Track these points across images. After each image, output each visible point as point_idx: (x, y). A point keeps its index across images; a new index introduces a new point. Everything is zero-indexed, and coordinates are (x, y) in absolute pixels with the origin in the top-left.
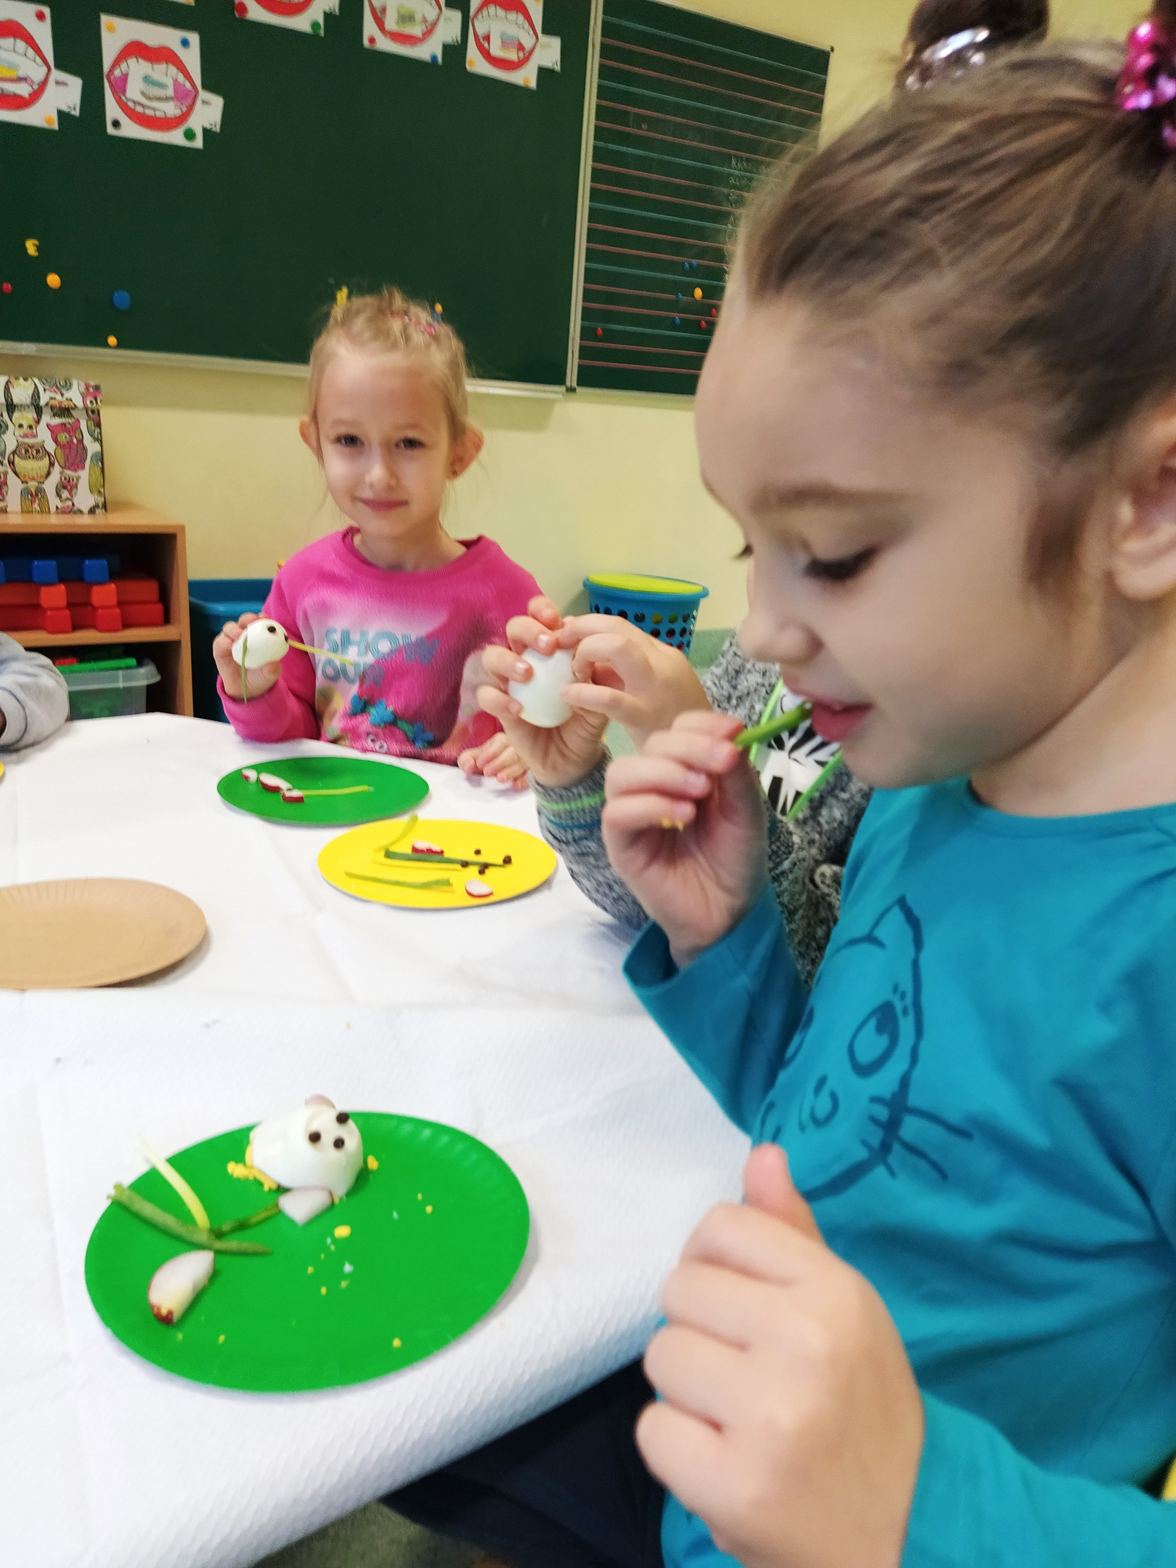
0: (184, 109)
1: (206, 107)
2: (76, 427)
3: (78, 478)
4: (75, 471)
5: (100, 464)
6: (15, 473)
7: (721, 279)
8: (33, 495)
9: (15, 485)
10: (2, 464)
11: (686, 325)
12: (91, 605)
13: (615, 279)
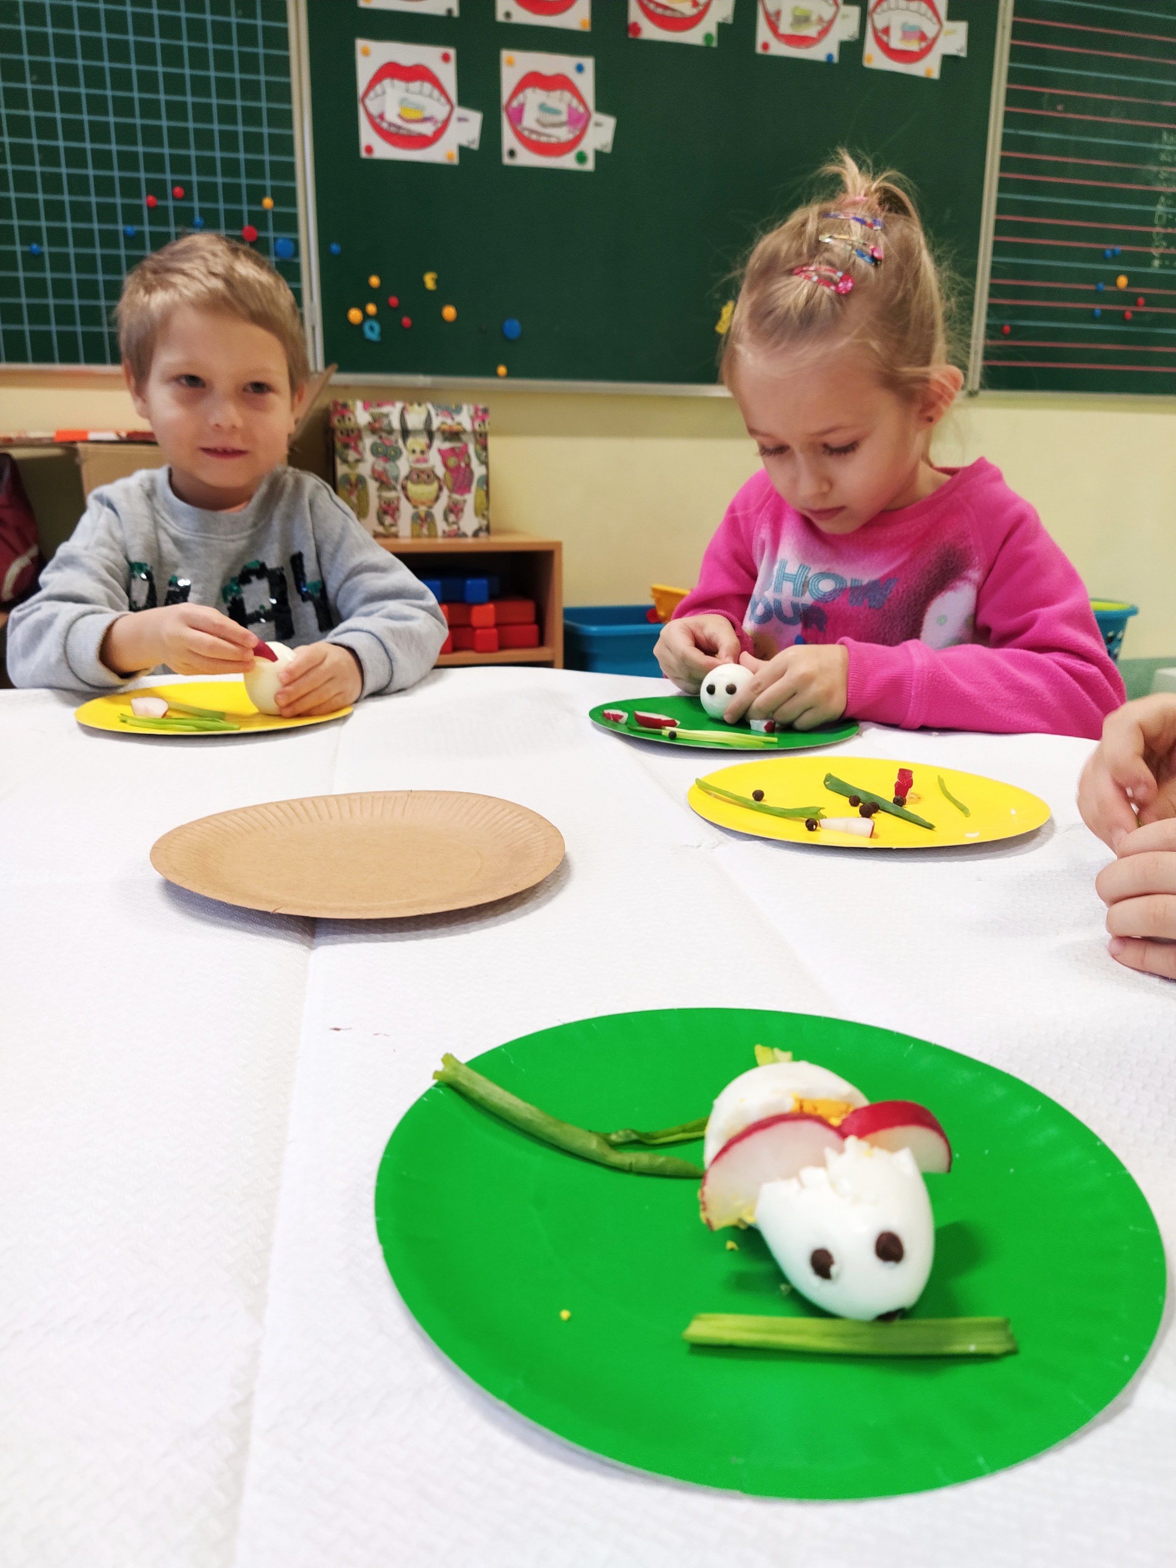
0: (577, 133)
1: (599, 129)
2: (465, 452)
3: (465, 501)
4: (462, 494)
5: (485, 487)
6: (407, 498)
7: (1149, 265)
8: (423, 520)
9: (406, 510)
10: (395, 489)
11: (1107, 317)
12: (469, 626)
13: (1026, 272)
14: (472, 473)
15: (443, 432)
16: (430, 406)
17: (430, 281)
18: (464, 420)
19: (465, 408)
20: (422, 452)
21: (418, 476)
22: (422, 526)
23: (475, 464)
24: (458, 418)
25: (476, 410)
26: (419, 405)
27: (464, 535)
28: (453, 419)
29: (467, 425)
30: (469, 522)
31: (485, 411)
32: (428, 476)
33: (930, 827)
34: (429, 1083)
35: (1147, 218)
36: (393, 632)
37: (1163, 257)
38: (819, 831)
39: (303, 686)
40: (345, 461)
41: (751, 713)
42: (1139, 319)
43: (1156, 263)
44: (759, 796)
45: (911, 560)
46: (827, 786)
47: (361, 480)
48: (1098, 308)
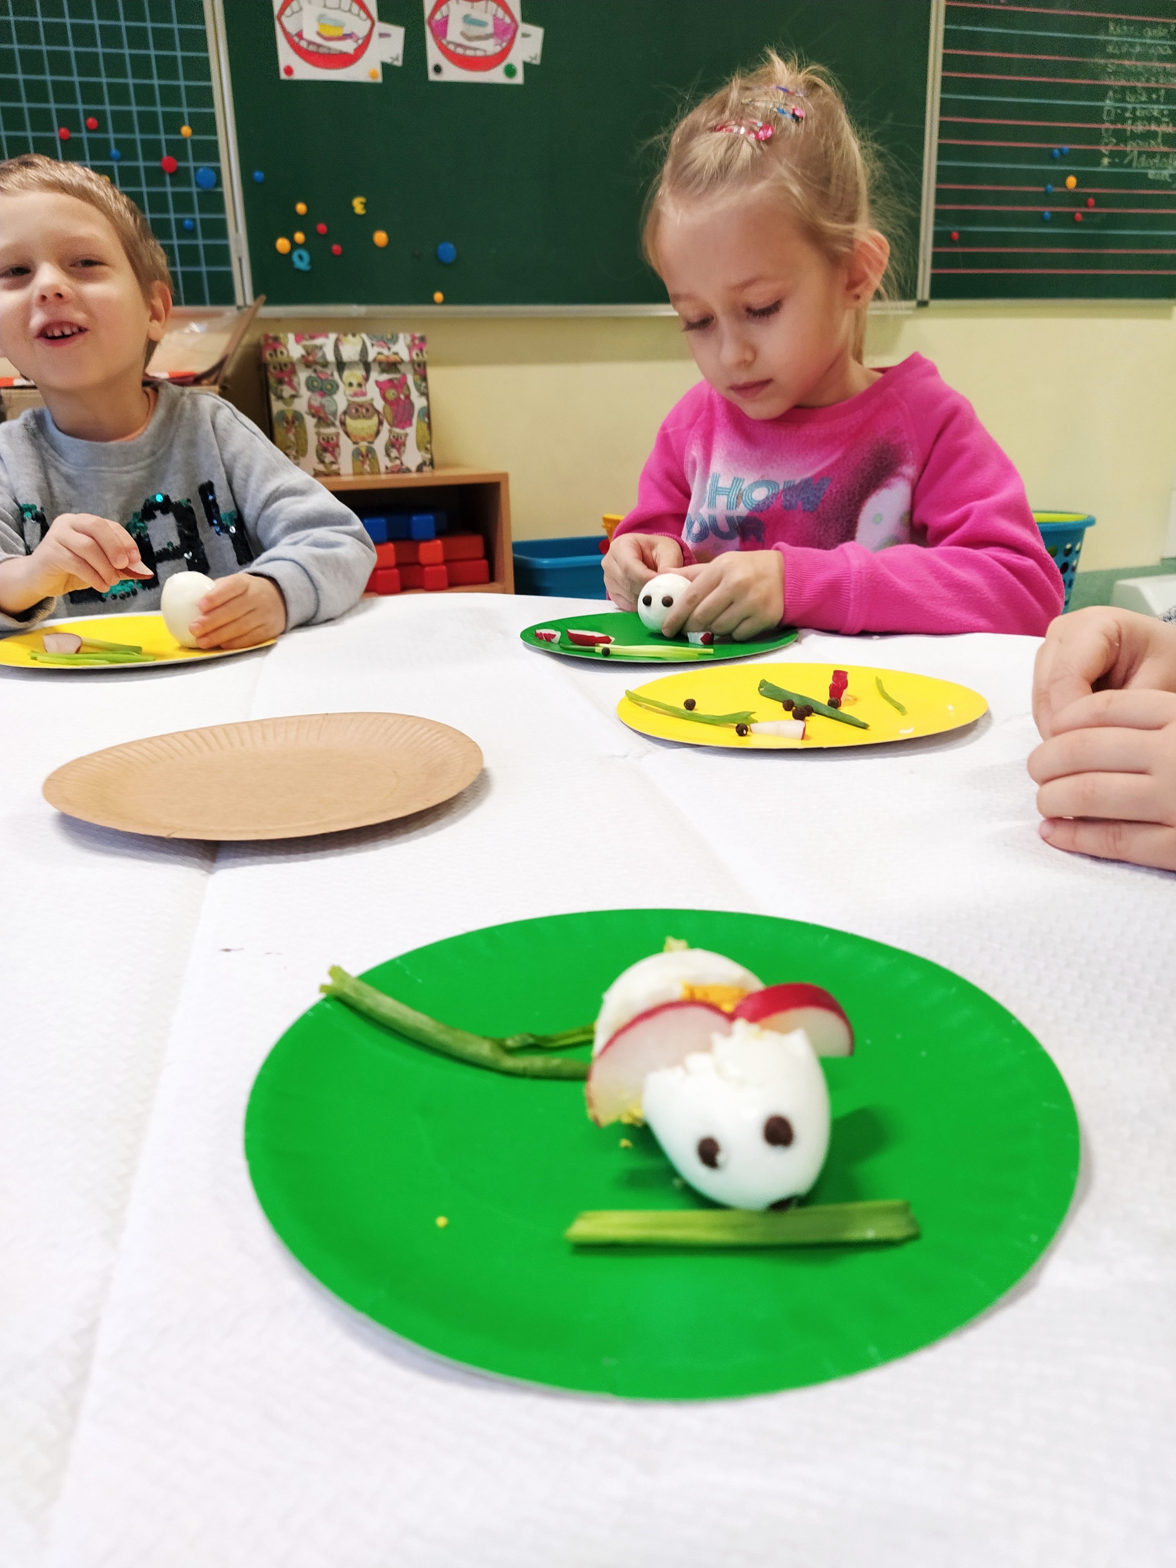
0: (504, 46)
1: (526, 40)
2: (403, 383)
3: (406, 435)
4: (403, 428)
5: (426, 420)
6: (347, 434)
7: (1098, 164)
8: (364, 456)
9: (346, 447)
10: (333, 425)
11: (1057, 220)
12: (418, 563)
13: (972, 176)
14: (412, 405)
15: (380, 363)
16: (364, 336)
17: (358, 205)
18: (401, 349)
19: (401, 336)
20: (360, 385)
21: (357, 410)
22: (363, 463)
23: (415, 395)
24: (395, 348)
25: (413, 339)
26: (354, 335)
27: (408, 470)
28: (389, 349)
29: (405, 355)
30: (412, 457)
31: (423, 339)
32: (367, 410)
33: (864, 726)
34: (316, 997)
35: (1095, 114)
36: (318, 559)
37: (1112, 154)
38: (749, 736)
39: (221, 617)
40: (280, 398)
41: (689, 625)
42: (1090, 220)
43: (1106, 161)
44: (690, 705)
45: (844, 458)
46: (761, 693)
47: (297, 417)
48: (1047, 211)
